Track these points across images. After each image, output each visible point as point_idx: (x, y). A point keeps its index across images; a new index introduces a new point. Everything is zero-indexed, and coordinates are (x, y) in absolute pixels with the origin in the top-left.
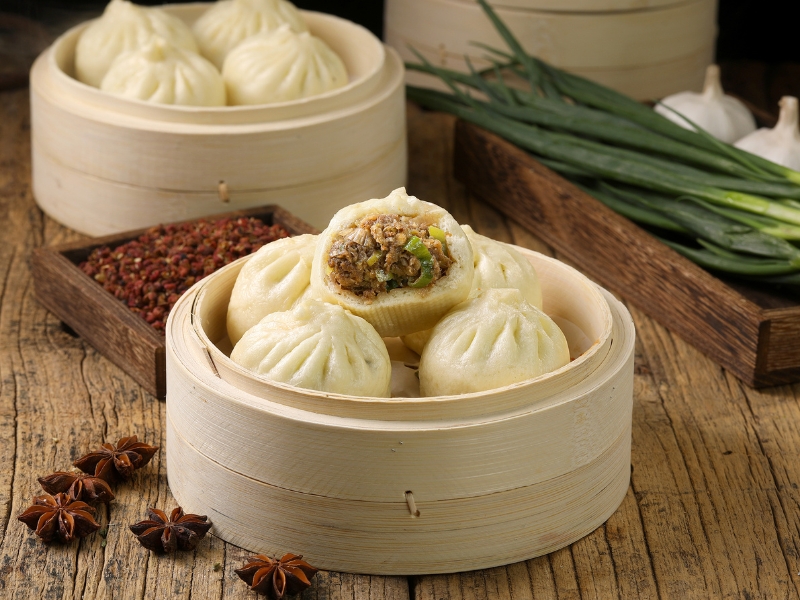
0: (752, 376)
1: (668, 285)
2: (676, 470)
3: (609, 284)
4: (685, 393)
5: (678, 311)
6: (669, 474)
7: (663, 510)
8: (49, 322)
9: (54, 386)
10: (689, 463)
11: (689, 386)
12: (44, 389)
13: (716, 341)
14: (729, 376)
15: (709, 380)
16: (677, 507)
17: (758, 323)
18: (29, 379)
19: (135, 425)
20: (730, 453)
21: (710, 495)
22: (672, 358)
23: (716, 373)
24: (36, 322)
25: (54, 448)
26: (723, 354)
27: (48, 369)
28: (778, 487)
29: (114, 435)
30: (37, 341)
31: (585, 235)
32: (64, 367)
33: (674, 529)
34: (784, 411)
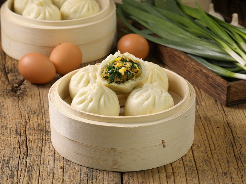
0: (225, 103)
1: (199, 74)
2: (202, 133)
3: (180, 74)
4: (204, 108)
5: (202, 82)
6: (200, 135)
7: (198, 146)
8: (8, 89)
9: (10, 110)
10: (206, 131)
11: (206, 106)
12: (7, 111)
13: (214, 92)
14: (218, 102)
15: (212, 104)
16: (203, 145)
17: (227, 86)
18: (2, 107)
19: (35, 122)
20: (219, 127)
21: (213, 141)
22: (200, 97)
23: (214, 102)
24: (4, 89)
25: (10, 130)
26: (216, 96)
27: (8, 104)
28: (234, 138)
29: (29, 125)
30: (4, 95)
31: (173, 58)
32: (13, 103)
33: (202, 152)
34: (235, 113)
